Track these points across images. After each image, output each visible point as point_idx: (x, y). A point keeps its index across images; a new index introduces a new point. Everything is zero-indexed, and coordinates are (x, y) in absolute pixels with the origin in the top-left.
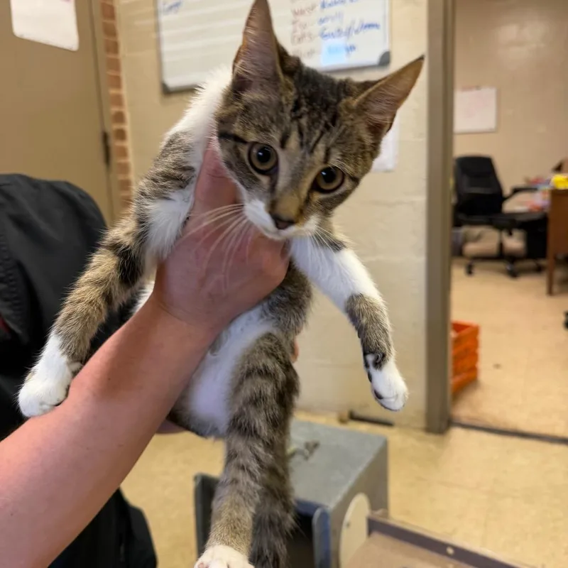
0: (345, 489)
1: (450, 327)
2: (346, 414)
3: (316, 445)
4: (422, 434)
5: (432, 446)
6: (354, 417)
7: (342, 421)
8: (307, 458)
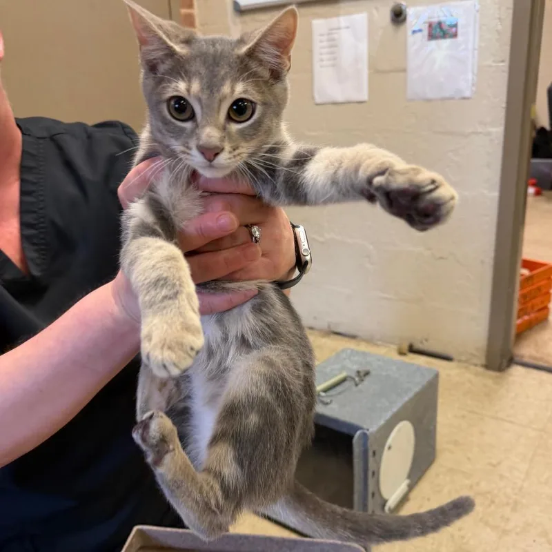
0: (388, 415)
1: (519, 264)
2: (405, 347)
3: (367, 373)
4: (481, 370)
5: (490, 382)
6: (413, 350)
7: (401, 353)
8: (357, 385)
